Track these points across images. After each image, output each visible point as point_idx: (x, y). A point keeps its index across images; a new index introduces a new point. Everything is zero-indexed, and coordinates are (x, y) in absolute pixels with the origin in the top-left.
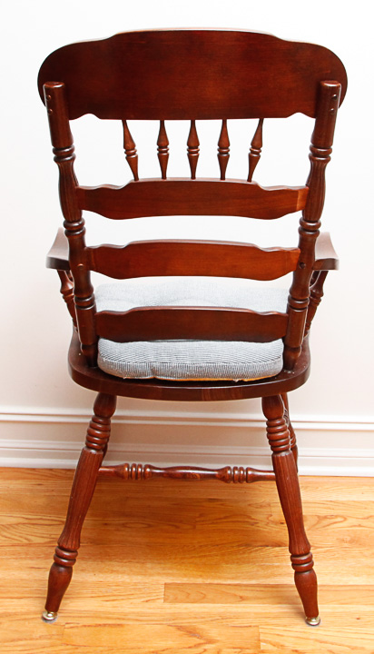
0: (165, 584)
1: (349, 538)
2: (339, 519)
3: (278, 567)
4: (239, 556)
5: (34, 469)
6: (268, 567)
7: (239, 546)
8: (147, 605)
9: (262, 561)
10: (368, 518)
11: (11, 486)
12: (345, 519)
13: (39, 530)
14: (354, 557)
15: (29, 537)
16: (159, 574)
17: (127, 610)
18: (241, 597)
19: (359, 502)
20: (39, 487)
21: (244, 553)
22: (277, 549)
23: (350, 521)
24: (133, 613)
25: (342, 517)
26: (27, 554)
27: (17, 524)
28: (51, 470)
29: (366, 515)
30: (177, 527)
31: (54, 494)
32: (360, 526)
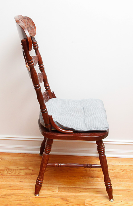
0: (59, 187)
1: (114, 176)
2: (111, 170)
3: (92, 183)
4: (81, 180)
5: (20, 154)
6: (89, 183)
7: (81, 177)
8: (53, 192)
9: (87, 181)
10: (120, 170)
11: (14, 158)
12: (113, 170)
13: (23, 171)
14: (114, 181)
15: (20, 173)
16: (57, 184)
17: (48, 194)
18: (80, 191)
19: (118, 165)
20: (22, 159)
21: (82, 179)
22: (92, 178)
23: (115, 171)
24: (49, 194)
25: (112, 169)
26: (19, 178)
27: (16, 169)
28: (25, 154)
29: (120, 169)
30: (63, 171)
31: (27, 161)
32: (117, 172)
